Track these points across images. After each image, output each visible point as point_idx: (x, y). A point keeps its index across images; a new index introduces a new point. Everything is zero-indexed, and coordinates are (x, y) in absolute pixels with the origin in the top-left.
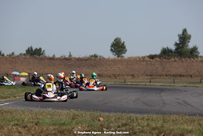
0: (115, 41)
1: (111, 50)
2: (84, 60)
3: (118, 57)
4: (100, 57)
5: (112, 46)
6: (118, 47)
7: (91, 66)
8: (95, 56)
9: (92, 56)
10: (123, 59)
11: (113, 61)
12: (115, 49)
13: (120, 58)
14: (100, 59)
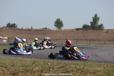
0: (57, 20)
1: (55, 25)
2: (40, 30)
3: (59, 29)
4: (48, 29)
5: (55, 23)
6: (59, 23)
7: (44, 34)
8: (46, 29)
9: (44, 28)
10: (61, 30)
11: (56, 31)
12: (57, 25)
13: (59, 30)
14: (48, 30)
